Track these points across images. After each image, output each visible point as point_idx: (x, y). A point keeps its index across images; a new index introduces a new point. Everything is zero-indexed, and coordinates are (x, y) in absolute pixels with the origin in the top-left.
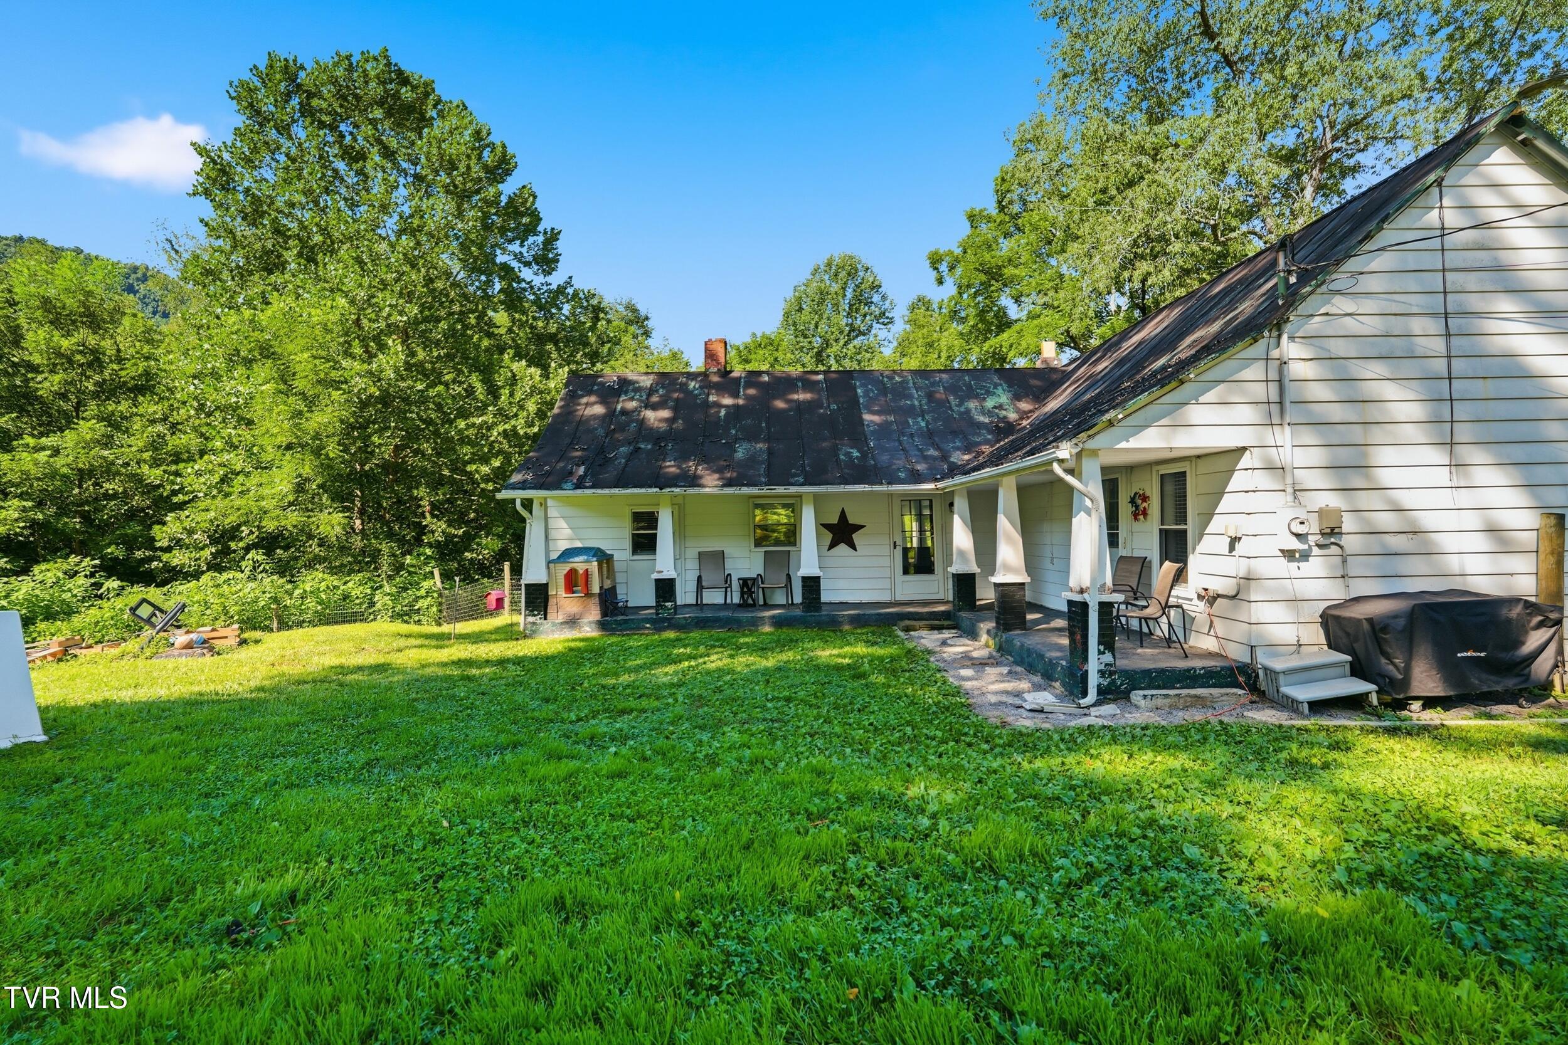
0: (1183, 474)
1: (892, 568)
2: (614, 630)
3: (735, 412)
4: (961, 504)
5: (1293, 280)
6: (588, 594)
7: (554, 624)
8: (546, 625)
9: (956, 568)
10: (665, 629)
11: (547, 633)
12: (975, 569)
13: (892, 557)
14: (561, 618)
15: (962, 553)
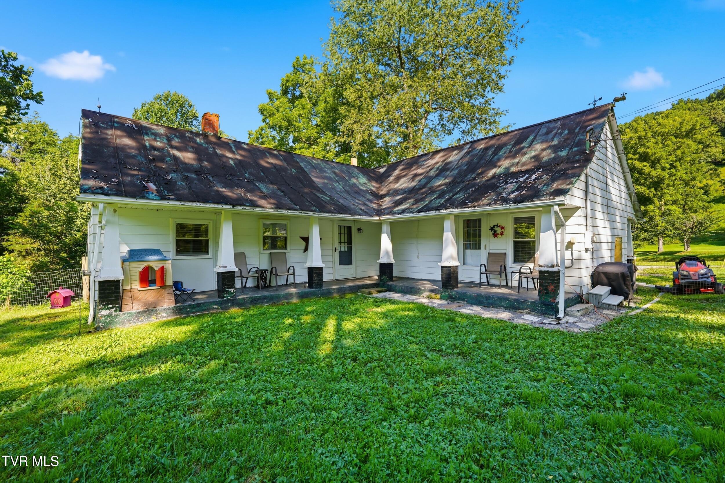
0: (534, 218)
1: (334, 262)
2: (188, 313)
3: (239, 163)
4: (385, 228)
5: (592, 144)
6: (163, 286)
7: (130, 314)
8: (122, 316)
9: (384, 260)
10: (228, 308)
11: (123, 323)
12: (393, 261)
13: (333, 256)
14: (137, 308)
15: (387, 253)
